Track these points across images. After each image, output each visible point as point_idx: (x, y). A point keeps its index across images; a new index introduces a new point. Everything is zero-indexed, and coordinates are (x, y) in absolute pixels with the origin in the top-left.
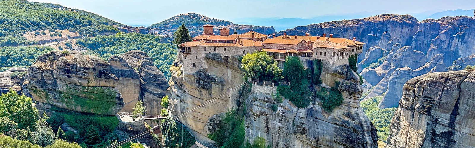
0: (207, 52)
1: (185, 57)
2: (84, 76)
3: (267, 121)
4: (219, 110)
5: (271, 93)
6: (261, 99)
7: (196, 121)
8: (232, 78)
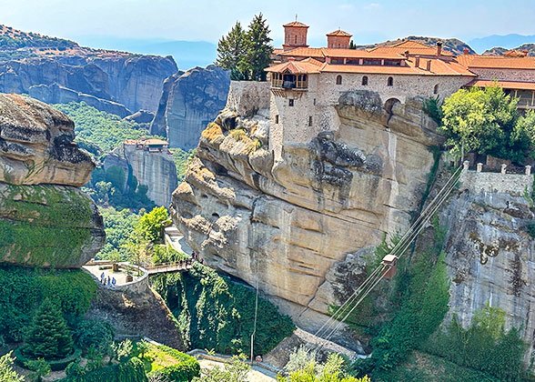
0: (344, 88)
1: (291, 101)
2: (22, 154)
3: (517, 264)
4: (361, 239)
5: (521, 190)
6: (498, 206)
7: (297, 272)
8: (397, 155)
